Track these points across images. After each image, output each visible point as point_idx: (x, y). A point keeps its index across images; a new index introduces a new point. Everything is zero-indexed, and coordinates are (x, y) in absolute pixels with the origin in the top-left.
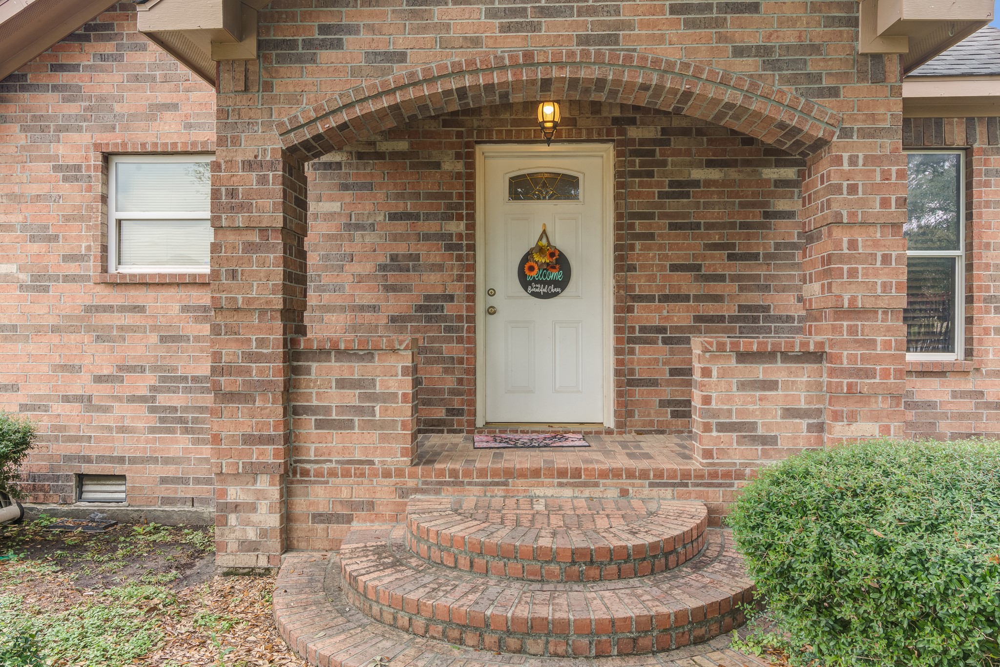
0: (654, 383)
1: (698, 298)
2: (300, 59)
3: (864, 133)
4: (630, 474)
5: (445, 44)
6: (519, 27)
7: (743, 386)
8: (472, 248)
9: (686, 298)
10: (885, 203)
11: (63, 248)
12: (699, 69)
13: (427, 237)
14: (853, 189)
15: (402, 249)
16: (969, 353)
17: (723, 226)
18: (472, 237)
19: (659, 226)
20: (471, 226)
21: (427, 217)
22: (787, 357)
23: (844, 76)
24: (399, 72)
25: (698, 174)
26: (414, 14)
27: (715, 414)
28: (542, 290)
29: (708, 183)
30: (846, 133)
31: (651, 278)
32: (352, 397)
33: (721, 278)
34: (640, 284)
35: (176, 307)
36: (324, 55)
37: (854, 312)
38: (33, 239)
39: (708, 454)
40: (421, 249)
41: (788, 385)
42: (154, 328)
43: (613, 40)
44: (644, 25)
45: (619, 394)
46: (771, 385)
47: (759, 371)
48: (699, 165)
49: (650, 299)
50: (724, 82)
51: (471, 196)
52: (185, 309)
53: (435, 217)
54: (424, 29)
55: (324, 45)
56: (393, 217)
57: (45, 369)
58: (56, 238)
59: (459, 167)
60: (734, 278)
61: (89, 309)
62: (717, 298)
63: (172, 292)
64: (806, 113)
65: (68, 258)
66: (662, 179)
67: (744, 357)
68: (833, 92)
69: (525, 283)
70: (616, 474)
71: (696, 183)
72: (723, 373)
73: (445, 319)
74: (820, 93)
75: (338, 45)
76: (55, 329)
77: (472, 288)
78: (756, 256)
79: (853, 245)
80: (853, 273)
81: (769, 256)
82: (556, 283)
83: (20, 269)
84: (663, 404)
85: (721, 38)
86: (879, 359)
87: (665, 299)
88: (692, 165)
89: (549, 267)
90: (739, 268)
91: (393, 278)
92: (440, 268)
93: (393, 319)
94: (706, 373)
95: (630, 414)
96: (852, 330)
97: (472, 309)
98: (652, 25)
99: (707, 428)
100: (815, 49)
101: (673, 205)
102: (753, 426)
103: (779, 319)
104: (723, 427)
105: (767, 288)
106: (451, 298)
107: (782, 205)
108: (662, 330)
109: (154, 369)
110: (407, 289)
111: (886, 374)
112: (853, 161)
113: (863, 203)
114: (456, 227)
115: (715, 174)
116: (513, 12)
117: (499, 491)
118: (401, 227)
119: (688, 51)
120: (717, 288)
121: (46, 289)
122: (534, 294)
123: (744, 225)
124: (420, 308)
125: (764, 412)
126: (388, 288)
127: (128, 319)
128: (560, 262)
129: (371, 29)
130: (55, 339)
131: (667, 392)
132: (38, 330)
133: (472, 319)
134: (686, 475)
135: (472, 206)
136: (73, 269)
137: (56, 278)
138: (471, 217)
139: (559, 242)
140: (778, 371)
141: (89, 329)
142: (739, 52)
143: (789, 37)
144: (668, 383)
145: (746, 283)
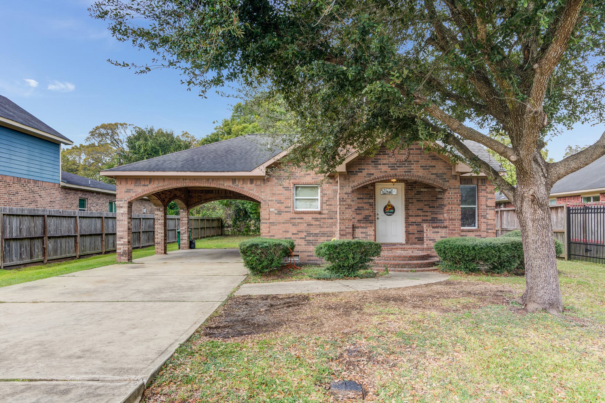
0: (414, 234)
1: (423, 216)
2: (355, 174)
3: (453, 188)
4: (414, 248)
5: (381, 172)
6: (394, 169)
7: (433, 232)
8: (375, 205)
9: (420, 216)
10: (457, 201)
11: (285, 205)
12: (425, 177)
13: (365, 203)
14: (452, 198)
15: (360, 205)
16: (478, 227)
17: (428, 201)
18: (375, 203)
19: (414, 201)
20: (375, 201)
21: (365, 199)
22: (441, 227)
23: (450, 179)
24: (372, 177)
25: (422, 190)
26: (375, 167)
27: (428, 238)
28: (389, 214)
29: (425, 192)
30: (450, 188)
31: (413, 212)
32: (364, 235)
33: (427, 212)
34: (411, 213)
35: (310, 218)
36: (359, 174)
37: (452, 220)
38: (278, 203)
39: (427, 245)
40: (364, 205)
41: (441, 232)
42: (306, 223)
43: (410, 172)
44: (416, 169)
45: (407, 236)
46: (438, 232)
47: (436, 230)
48: (423, 188)
49: (413, 216)
50: (430, 179)
51: (375, 194)
52: (313, 218)
53: (367, 199)
54: (377, 169)
55: (359, 172)
56: (358, 199)
57: (281, 232)
58: (283, 203)
59: (372, 188)
60: (430, 212)
61: (291, 219)
62: (427, 216)
63: (309, 215)
64: (444, 184)
65: (286, 207)
66: (415, 191)
67: (433, 227)
68: (448, 181)
69: (385, 213)
70: (411, 248)
71: (422, 192)
72: (430, 230)
73: (369, 220)
74: (446, 181)
75: (362, 172)
76: (283, 223)
77: (375, 214)
78: (434, 207)
79: (452, 208)
80: (452, 213)
81: (437, 207)
82: (392, 213)
83: (275, 210)
84: (416, 238)
85: (429, 172)
86: (456, 227)
87: (416, 216)
88: (421, 188)
89: (390, 209)
90: (431, 210)
91: (358, 212)
92: (368, 209)
93: (358, 221)
94: (427, 230)
95: (409, 240)
96: (452, 223)
97: (375, 218)
98: (417, 169)
99: (427, 240)
100: (445, 174)
101: (417, 196)
102: (435, 240)
103: (439, 220)
104: (430, 240)
105: (437, 214)
106: (371, 216)
107: (440, 196)
108: (415, 222)
109: (306, 232)
110: (361, 214)
111: (458, 230)
112: (452, 193)
113: (453, 201)
114: (371, 201)
115: (426, 190)
116: (393, 167)
117: (390, 252)
118: (360, 201)
119: (424, 174)
120: (426, 214)
121: (281, 214)
122: (387, 215)
123: (432, 201)
124: (364, 218)
125: (437, 237)
126: (357, 214)
127: (299, 221)
128: (393, 208)
129: (367, 169)
130: (283, 225)
131: (416, 236)
132: (279, 223)
133: (375, 220)
134: (423, 248)
135: (375, 196)
136: (287, 210)
137: (283, 212)
138: (375, 199)
139: (392, 203)
140: (439, 230)
141: (291, 223)
142: (432, 174)
143: (441, 172)
144: (417, 234)
145: (433, 213)
